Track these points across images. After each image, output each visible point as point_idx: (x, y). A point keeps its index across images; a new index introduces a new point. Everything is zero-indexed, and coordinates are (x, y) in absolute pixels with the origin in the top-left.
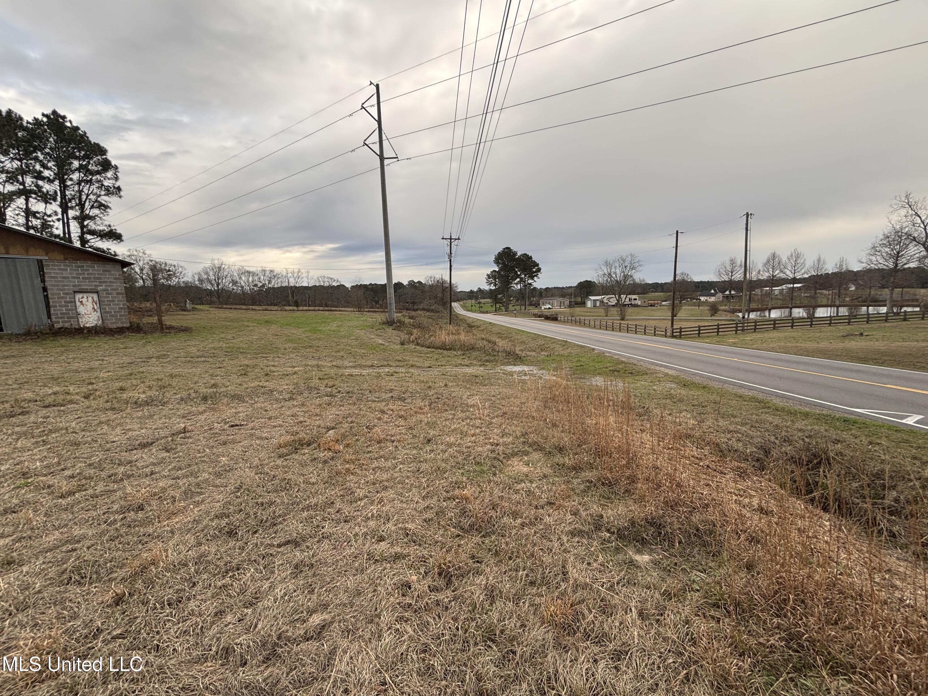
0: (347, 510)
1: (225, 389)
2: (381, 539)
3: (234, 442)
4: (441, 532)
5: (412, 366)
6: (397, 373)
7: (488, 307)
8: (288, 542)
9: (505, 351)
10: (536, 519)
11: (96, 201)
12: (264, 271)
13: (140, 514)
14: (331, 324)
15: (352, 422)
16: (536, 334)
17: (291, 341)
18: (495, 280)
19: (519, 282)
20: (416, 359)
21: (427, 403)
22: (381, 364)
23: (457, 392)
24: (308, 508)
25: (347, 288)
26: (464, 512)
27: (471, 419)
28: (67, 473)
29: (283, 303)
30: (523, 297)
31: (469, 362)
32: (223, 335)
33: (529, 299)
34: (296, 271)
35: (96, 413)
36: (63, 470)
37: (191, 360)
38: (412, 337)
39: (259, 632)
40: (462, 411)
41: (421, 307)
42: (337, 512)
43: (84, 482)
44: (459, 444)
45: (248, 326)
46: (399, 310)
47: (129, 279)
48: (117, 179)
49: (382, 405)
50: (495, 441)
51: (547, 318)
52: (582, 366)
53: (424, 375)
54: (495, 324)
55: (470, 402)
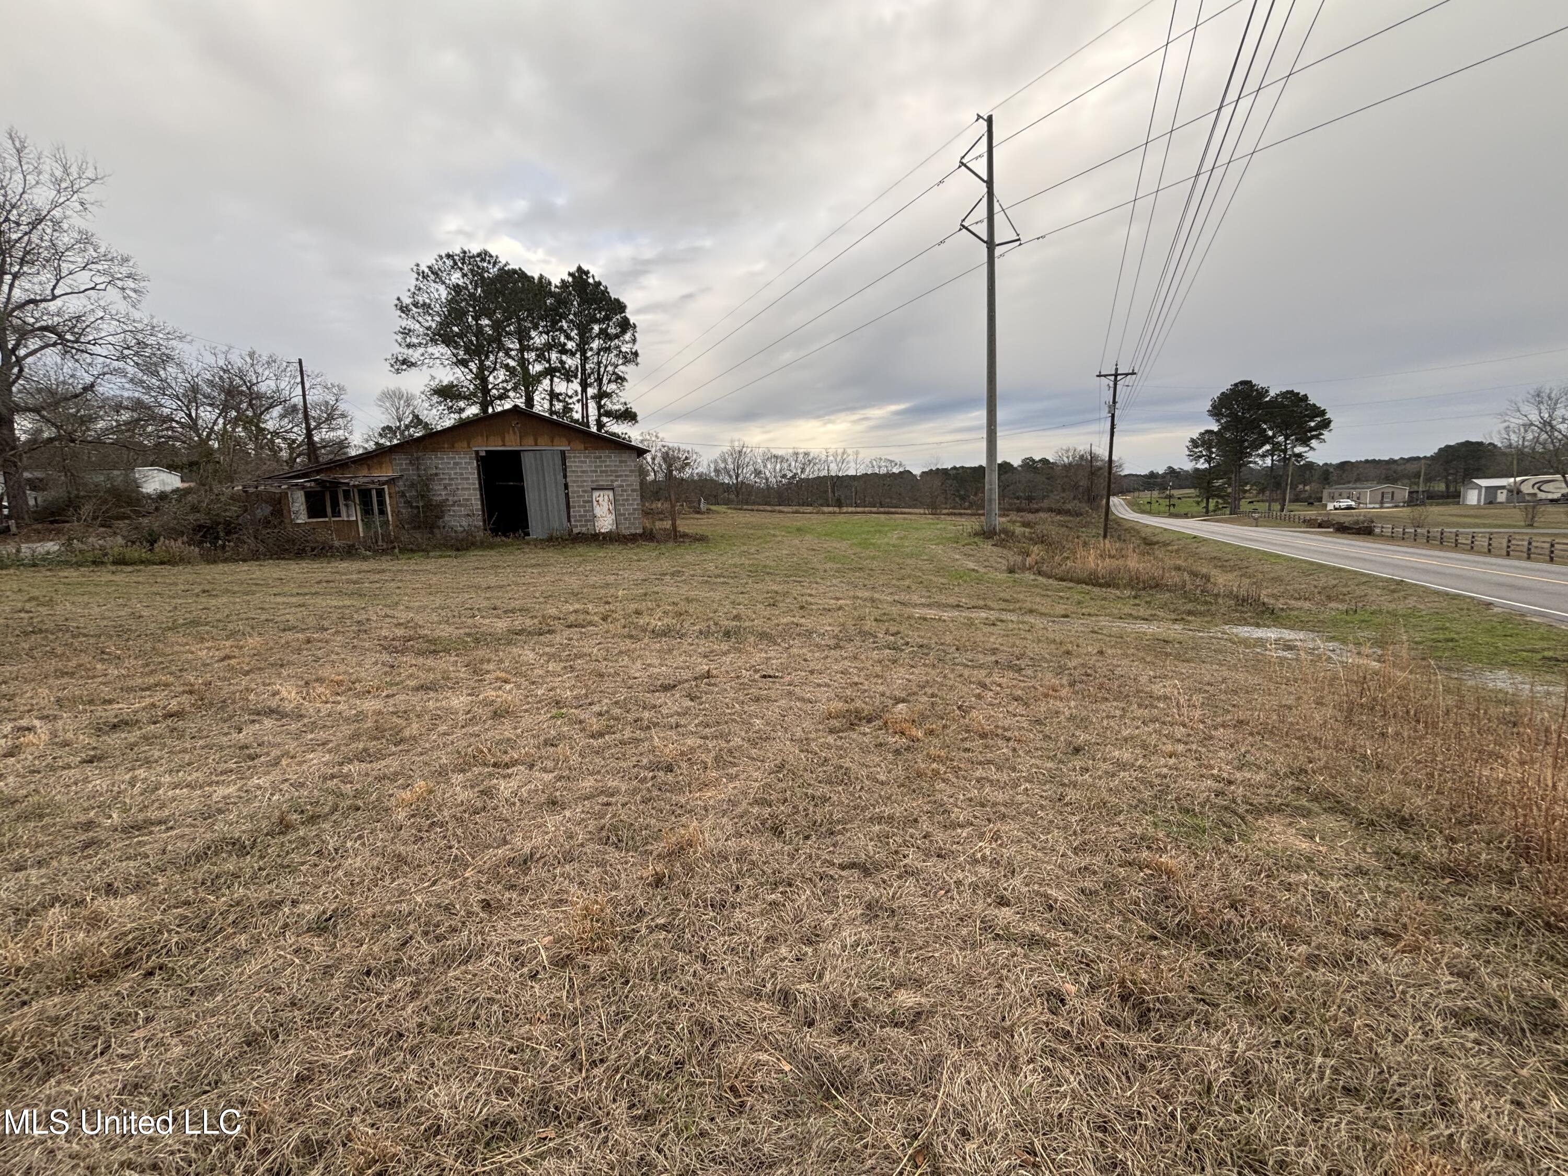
0: (940, 837)
1: (751, 624)
2: (1002, 902)
3: (768, 700)
4: (1118, 920)
5: (1031, 611)
6: (1002, 621)
7: (1189, 505)
8: (853, 865)
9: (1230, 595)
10: (1349, 959)
11: (614, 373)
12: (797, 454)
13: (670, 777)
14: (889, 535)
15: (933, 696)
16: (1312, 563)
17: (832, 559)
18: (1209, 449)
19: (1271, 453)
20: (1038, 599)
21: (1065, 682)
22: (973, 603)
23: (1126, 667)
24: (880, 819)
25: (915, 476)
26: (1163, 896)
27: (1164, 723)
28: (596, 708)
29: (820, 501)
30: (1278, 485)
31: (1149, 612)
32: (745, 548)
33: (1294, 486)
34: (840, 451)
35: (616, 640)
36: (590, 704)
37: (708, 582)
38: (1029, 561)
39: (826, 987)
40: (1140, 706)
41: (1046, 504)
42: (925, 837)
43: (612, 722)
44: (1140, 767)
45: (774, 535)
46: (1004, 512)
47: (642, 472)
48: (634, 341)
49: (981, 674)
50: (1225, 775)
51: (1342, 529)
52: (1452, 640)
53: (1055, 631)
54: (1205, 540)
55: (1157, 689)
